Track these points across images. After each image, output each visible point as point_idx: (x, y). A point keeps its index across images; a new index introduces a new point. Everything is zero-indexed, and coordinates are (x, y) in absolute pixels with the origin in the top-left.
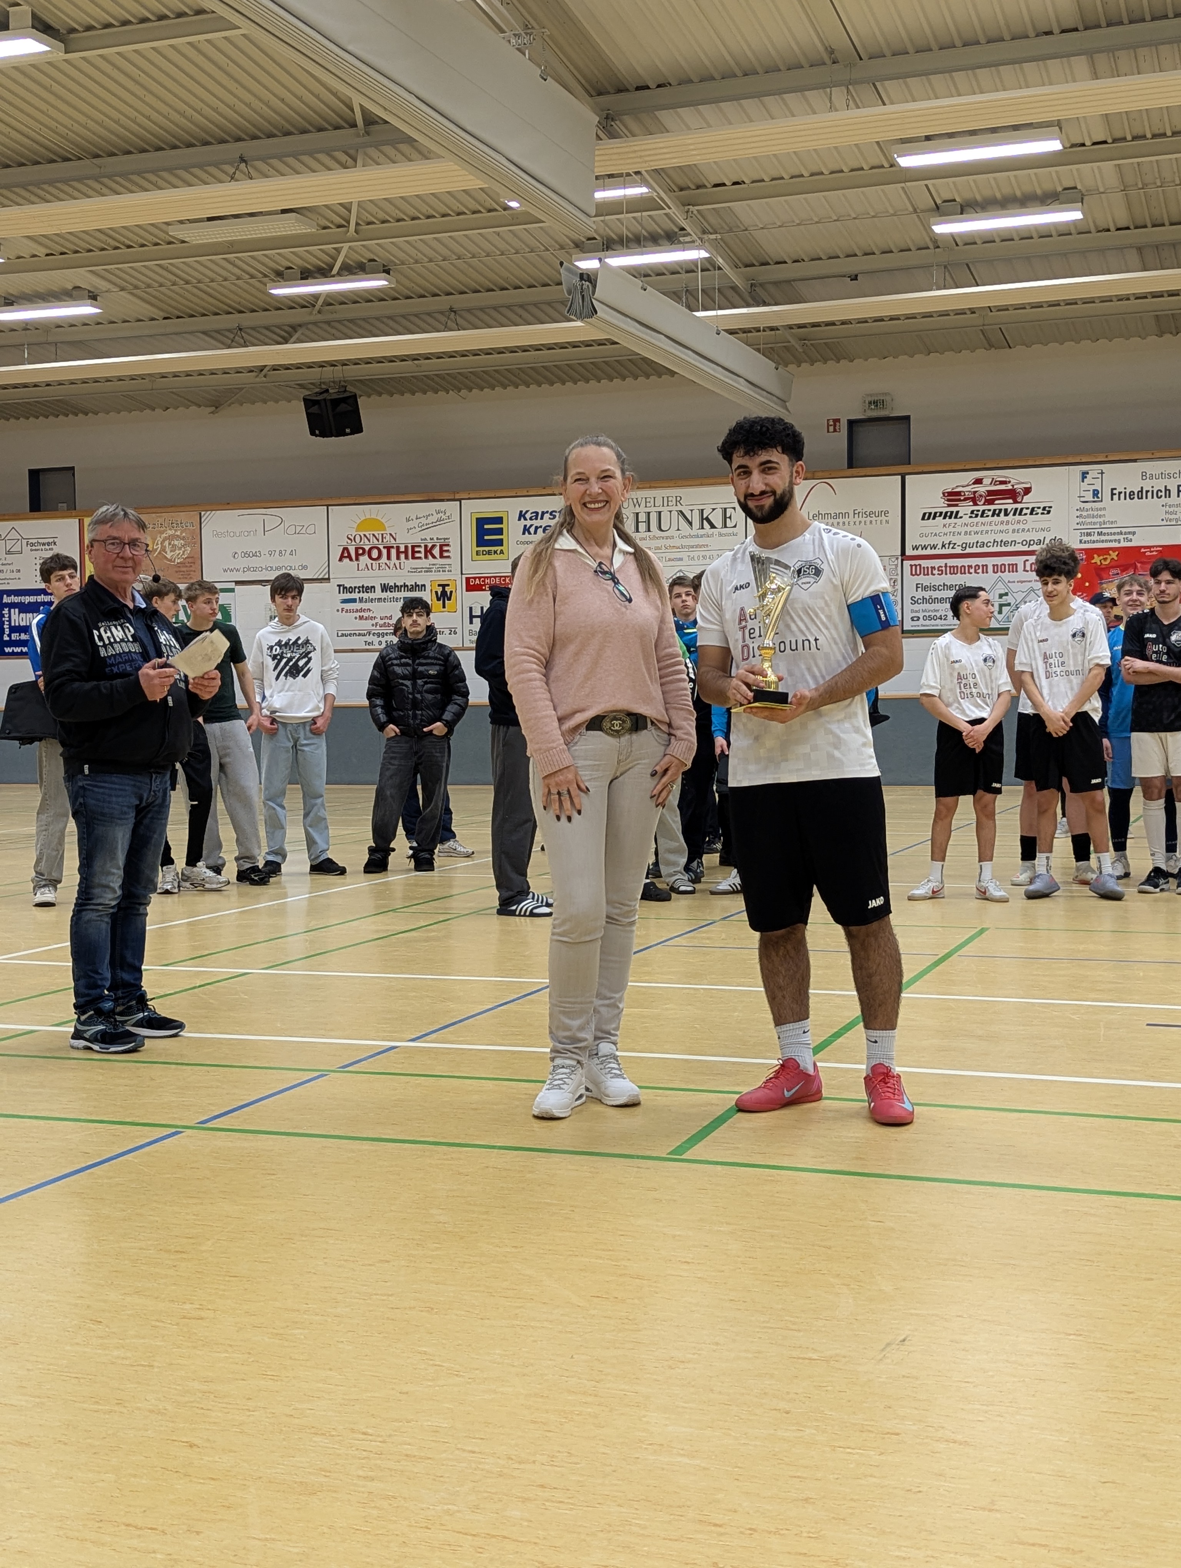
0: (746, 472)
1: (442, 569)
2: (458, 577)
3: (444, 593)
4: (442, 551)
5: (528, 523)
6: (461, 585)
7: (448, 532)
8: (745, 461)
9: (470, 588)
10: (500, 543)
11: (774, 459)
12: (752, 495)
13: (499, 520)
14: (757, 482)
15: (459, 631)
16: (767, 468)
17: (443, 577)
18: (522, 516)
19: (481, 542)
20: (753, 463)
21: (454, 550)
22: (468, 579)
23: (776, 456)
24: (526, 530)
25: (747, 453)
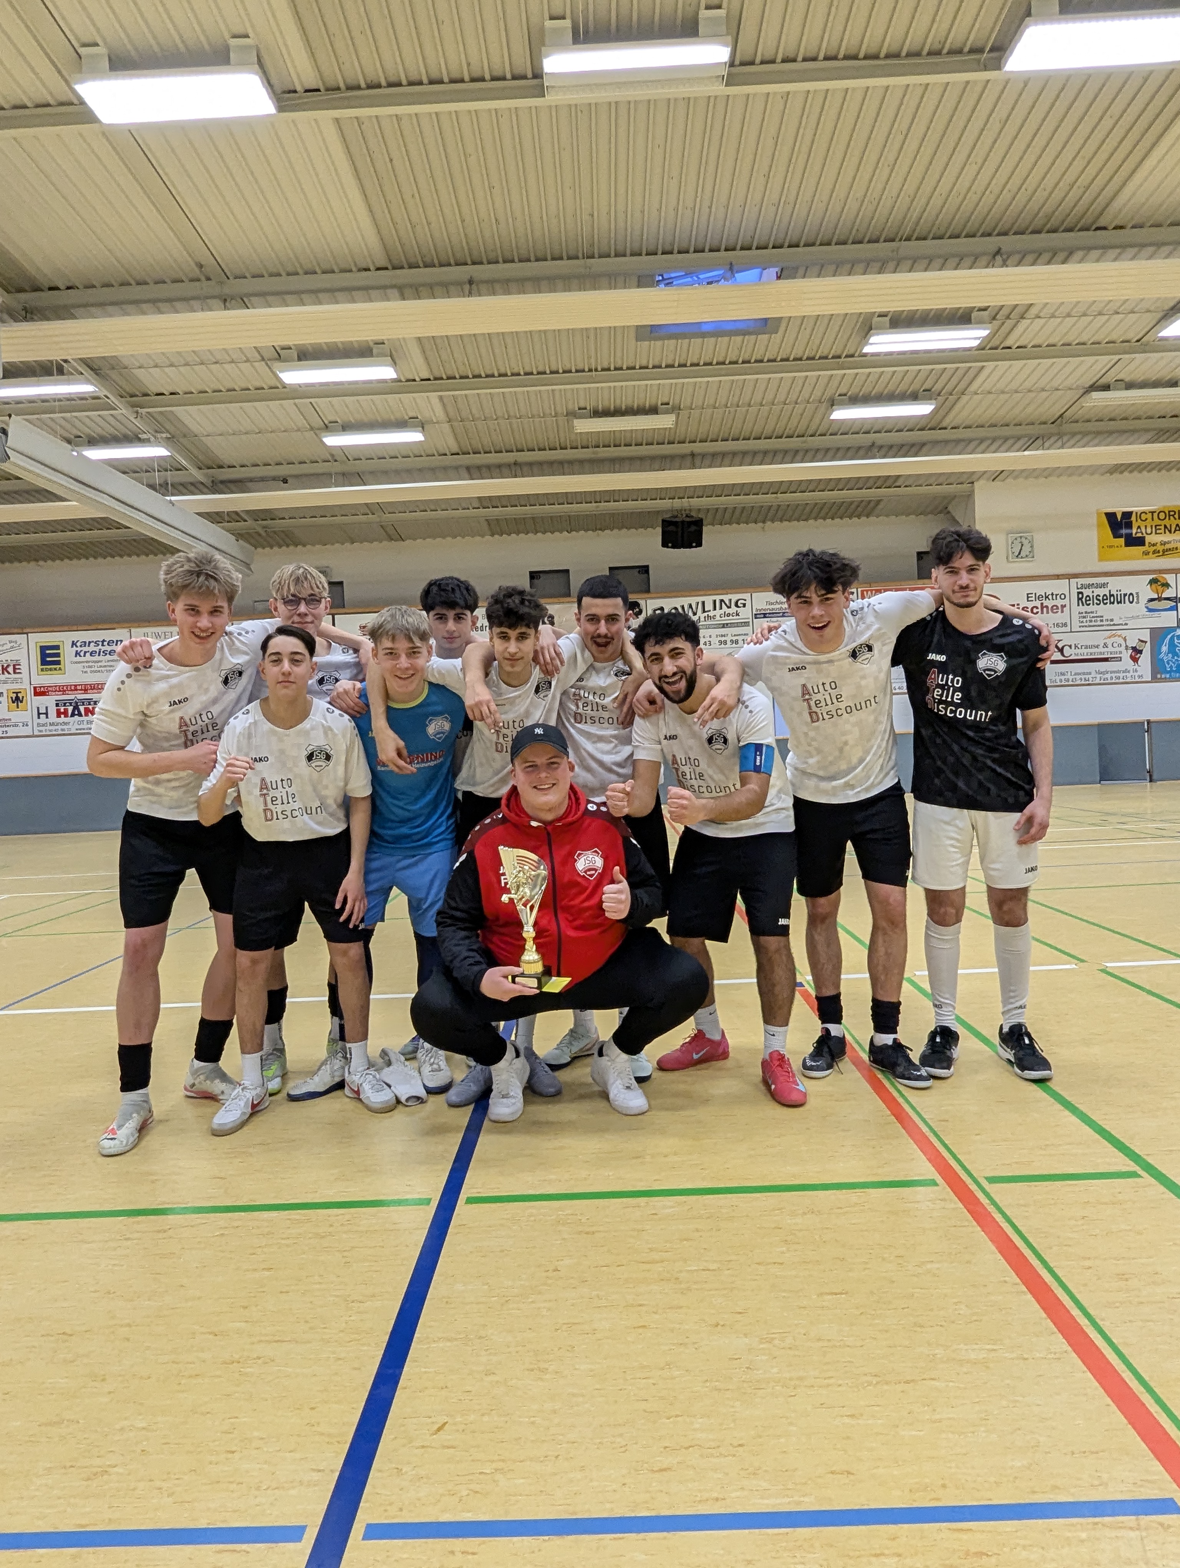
0: (658, 658)
1: (15, 681)
2: (28, 687)
3: (17, 698)
4: (15, 669)
5: (79, 649)
6: (30, 692)
7: (19, 655)
8: (657, 649)
9: (37, 694)
10: (58, 663)
11: (680, 646)
12: (666, 677)
13: (57, 647)
14: (669, 666)
15: (30, 724)
16: (675, 653)
17: (16, 687)
18: (74, 644)
19: (44, 662)
20: (664, 649)
21: (24, 668)
22: (35, 688)
23: (680, 643)
24: (77, 654)
25: (657, 643)
